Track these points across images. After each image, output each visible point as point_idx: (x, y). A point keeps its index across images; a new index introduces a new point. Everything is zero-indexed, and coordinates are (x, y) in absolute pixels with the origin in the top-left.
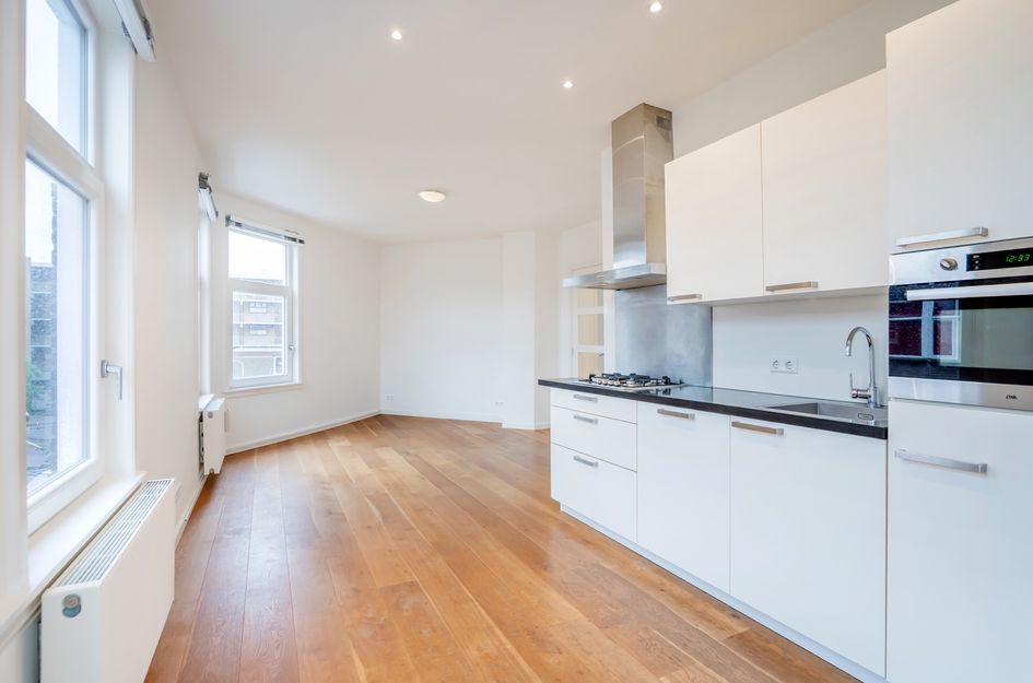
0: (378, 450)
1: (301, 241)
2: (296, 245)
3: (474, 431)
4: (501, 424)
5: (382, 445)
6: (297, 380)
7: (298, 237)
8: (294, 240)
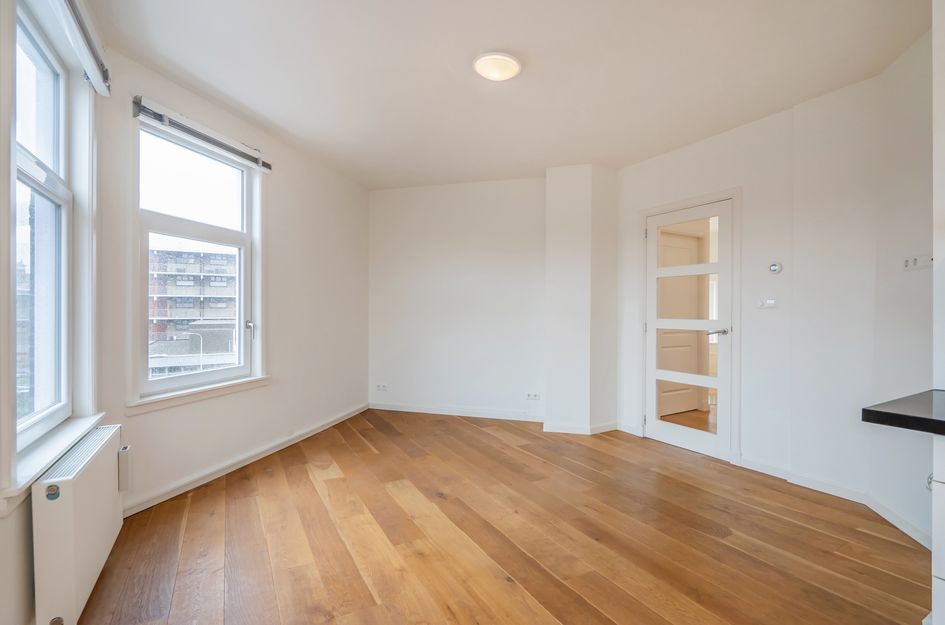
0: (389, 487)
1: (267, 165)
2: (258, 169)
3: (513, 441)
4: (542, 424)
5: (394, 477)
6: (258, 374)
7: (263, 158)
8: (255, 160)
